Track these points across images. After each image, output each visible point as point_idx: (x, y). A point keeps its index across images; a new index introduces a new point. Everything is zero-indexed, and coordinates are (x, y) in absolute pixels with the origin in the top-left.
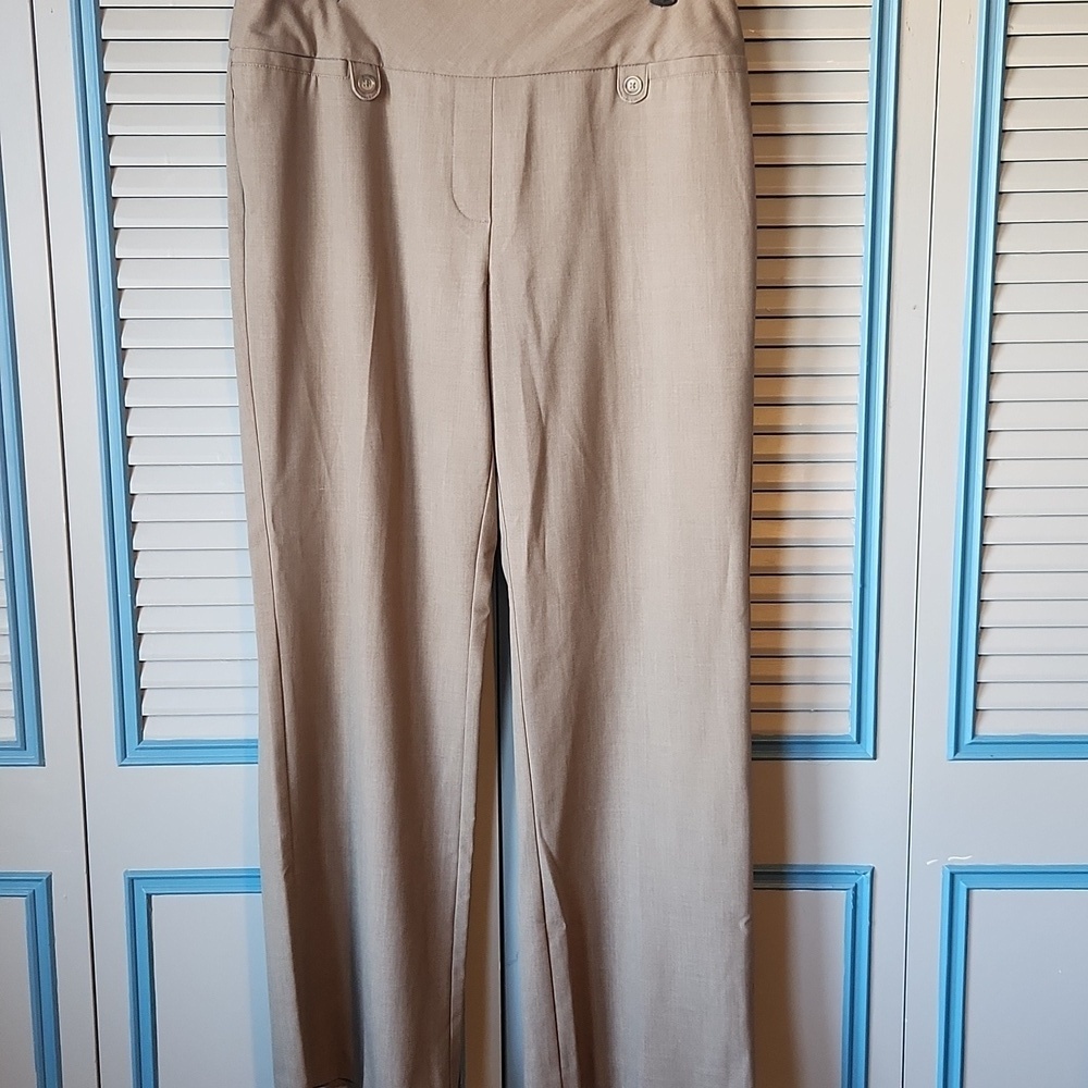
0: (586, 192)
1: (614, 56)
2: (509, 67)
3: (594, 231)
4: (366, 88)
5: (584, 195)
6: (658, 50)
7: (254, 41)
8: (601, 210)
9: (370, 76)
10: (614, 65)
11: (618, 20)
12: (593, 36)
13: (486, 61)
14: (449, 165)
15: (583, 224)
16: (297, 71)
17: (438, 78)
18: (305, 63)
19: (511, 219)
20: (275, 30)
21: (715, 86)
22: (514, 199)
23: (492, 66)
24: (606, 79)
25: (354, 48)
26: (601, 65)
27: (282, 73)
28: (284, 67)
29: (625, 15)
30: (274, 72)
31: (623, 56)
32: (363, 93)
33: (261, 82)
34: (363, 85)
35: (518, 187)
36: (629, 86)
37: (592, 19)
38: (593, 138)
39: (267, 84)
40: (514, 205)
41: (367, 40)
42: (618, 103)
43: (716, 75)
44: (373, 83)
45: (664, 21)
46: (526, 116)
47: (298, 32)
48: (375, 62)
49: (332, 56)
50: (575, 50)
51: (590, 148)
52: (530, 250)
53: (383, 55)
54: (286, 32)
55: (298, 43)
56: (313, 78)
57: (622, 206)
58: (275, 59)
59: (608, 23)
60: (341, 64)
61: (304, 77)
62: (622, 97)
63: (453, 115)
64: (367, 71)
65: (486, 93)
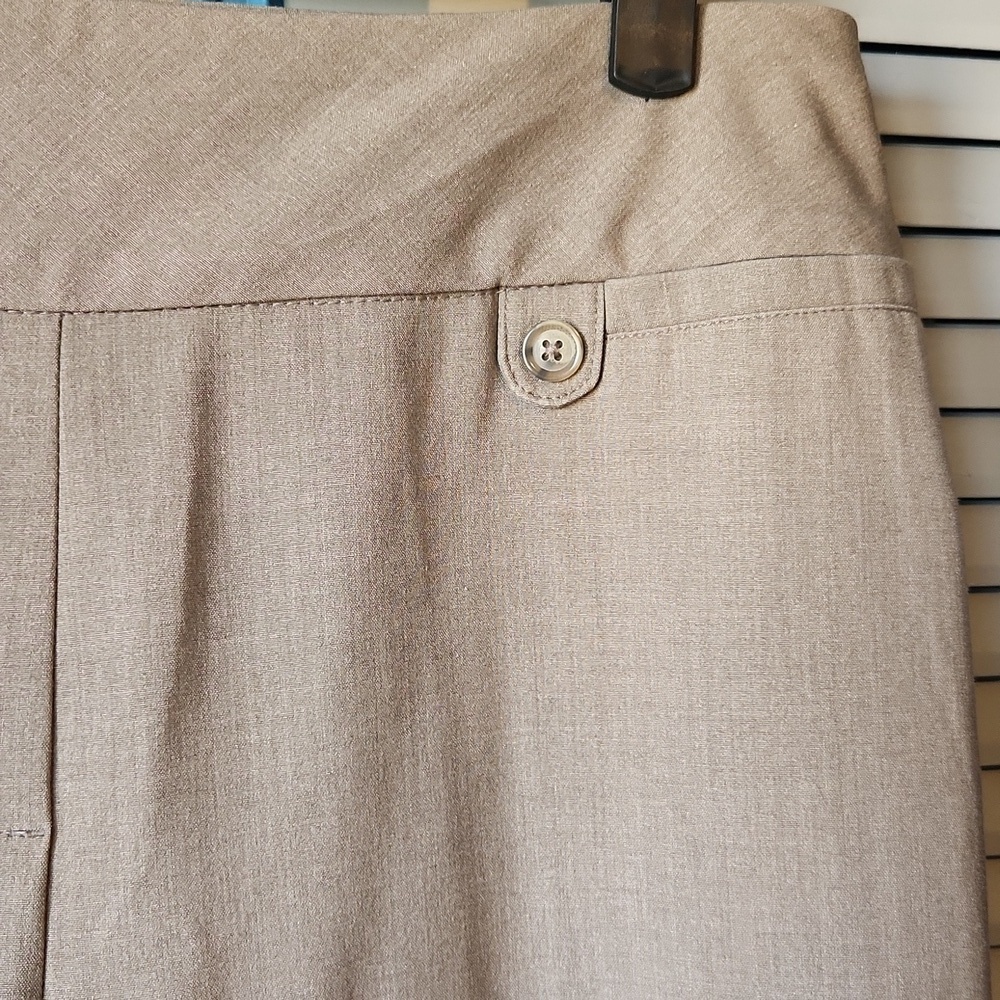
0: (400, 706)
1: (489, 253)
2: (119, 278)
3: (429, 832)
5: (398, 714)
6: (637, 238)
8: (453, 759)
10: (488, 280)
11: (503, 135)
12: (422, 184)
13: (33, 254)
15: (397, 814)
19: (131, 823)
21: (847, 356)
22: (142, 750)
23: (55, 266)
24: (462, 324)
26: (447, 279)
29: (527, 119)
31: (520, 255)
35: (159, 703)
36: (539, 350)
37: (422, 126)
38: (424, 520)
40: (143, 768)
42: (502, 404)
43: (848, 319)
45: (656, 145)
46: (185, 445)
50: (362, 227)
51: (413, 554)
52: (204, 932)
57: (520, 736)
59: (472, 142)
62: (515, 386)
65: (32, 365)
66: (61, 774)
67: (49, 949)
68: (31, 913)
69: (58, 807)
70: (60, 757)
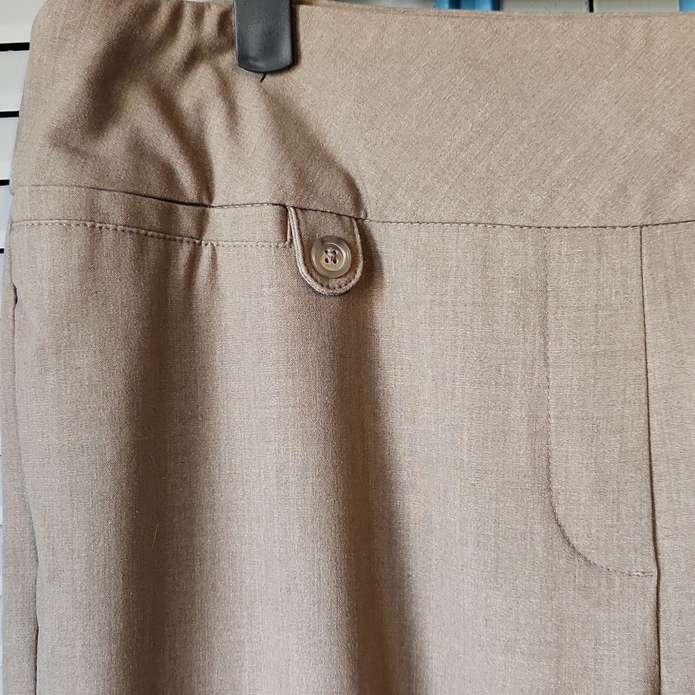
2: (679, 199)
4: (331, 267)
7: (60, 169)
9: (340, 240)
13: (623, 189)
14: (539, 435)
16: (167, 234)
17: (505, 234)
18: (186, 218)
20: (113, 143)
23: (638, 197)
25: (303, 180)
27: (129, 241)
28: (135, 224)
30: (108, 237)
32: (324, 279)
33: (75, 262)
34: (323, 260)
39: (91, 264)
41: (329, 162)
44: (345, 254)
47: (167, 146)
48: (348, 208)
49: (249, 198)
53: (368, 193)
54: (139, 149)
55: (169, 175)
56: (206, 252)
58: (114, 208)
60: (270, 215)
61: (184, 252)
63: (544, 319)
64: (332, 228)
65: (625, 262)
66: (660, 535)
67: (661, 652)
68: (649, 628)
69: (660, 557)
70: (658, 523)
